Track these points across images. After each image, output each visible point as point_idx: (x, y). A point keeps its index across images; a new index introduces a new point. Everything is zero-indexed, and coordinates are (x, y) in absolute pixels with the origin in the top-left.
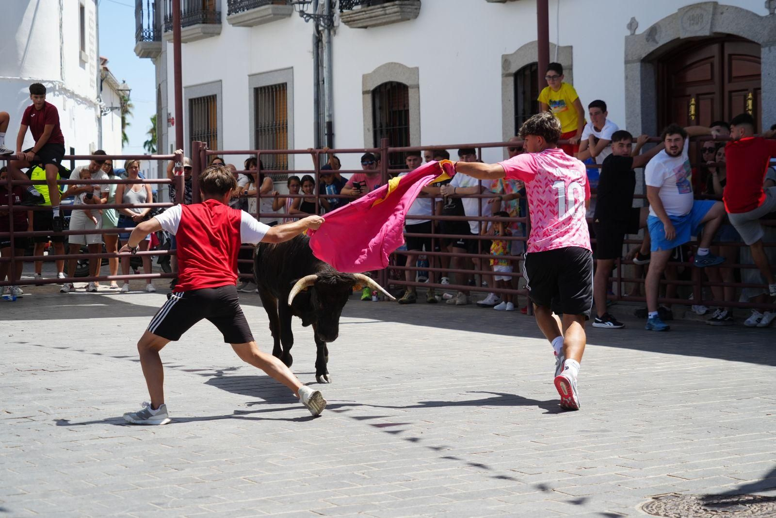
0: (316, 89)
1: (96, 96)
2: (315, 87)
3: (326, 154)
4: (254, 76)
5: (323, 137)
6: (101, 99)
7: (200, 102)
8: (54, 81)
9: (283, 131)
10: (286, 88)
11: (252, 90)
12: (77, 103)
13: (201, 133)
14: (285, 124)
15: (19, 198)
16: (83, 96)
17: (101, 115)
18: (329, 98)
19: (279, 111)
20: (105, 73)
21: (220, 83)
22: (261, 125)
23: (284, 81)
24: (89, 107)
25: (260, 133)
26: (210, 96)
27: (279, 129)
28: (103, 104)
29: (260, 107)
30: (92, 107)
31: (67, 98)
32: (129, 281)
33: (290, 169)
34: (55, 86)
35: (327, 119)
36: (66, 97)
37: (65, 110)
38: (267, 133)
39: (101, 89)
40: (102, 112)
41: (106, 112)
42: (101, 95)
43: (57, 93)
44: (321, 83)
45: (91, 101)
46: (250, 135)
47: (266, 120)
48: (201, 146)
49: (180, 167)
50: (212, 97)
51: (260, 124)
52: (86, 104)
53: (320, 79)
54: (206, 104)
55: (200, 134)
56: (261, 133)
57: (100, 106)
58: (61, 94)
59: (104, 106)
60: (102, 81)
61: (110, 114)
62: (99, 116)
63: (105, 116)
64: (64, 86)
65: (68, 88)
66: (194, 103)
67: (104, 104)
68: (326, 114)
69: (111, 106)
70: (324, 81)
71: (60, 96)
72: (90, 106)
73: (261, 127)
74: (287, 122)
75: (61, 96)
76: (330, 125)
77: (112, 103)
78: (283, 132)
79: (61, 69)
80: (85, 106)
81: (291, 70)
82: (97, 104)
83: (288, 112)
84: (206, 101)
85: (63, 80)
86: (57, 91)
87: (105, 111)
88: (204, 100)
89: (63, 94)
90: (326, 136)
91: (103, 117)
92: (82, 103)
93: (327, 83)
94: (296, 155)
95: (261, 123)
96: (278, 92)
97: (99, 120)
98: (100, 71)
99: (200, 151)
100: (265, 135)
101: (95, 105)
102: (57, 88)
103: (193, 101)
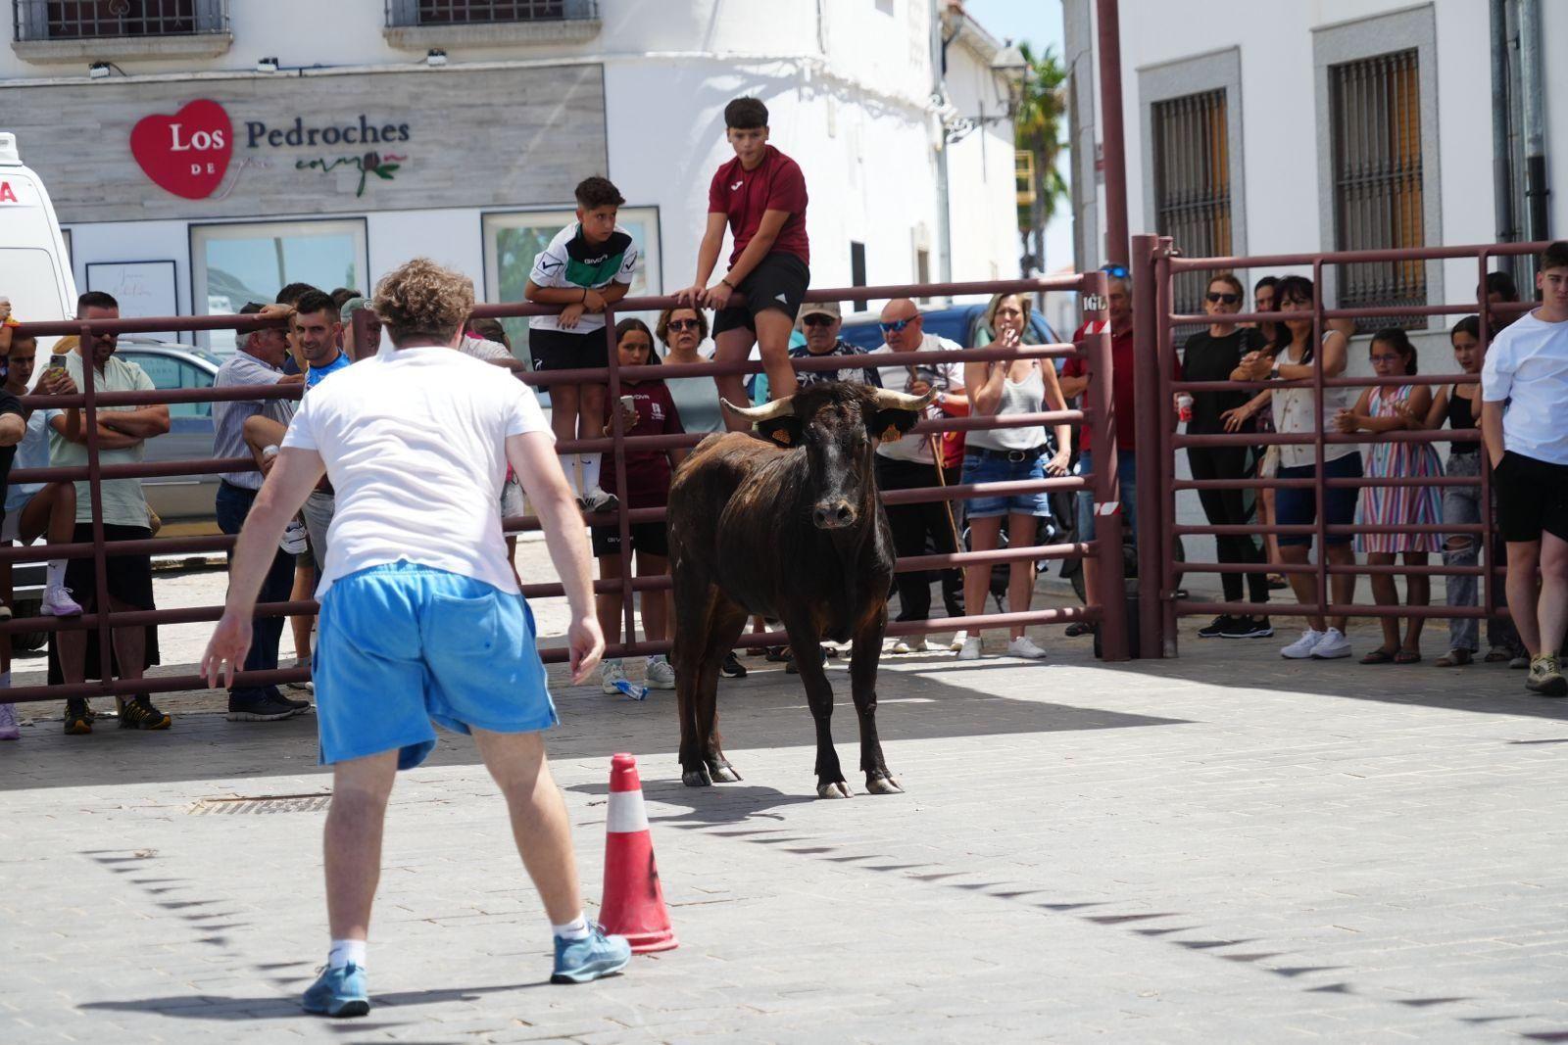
0: (1497, 64)
1: (928, 87)
2: (1495, 59)
3: (1531, 256)
4: (1328, 33)
5: (1520, 201)
6: (945, 95)
7: (1181, 109)
8: (800, 59)
9: (1412, 186)
10: (1417, 63)
11: (1324, 73)
12: (871, 114)
13: (1188, 197)
14: (1416, 165)
15: (659, 410)
16: (886, 93)
17: (945, 143)
18: (1532, 88)
19: (1400, 131)
20: (954, 20)
21: (1236, 52)
22: (1350, 172)
23: (1409, 45)
24: (907, 121)
25: (1347, 195)
26: (1209, 94)
27: (1401, 182)
28: (949, 110)
29: (1345, 118)
30: (917, 122)
31: (838, 104)
32: (981, 631)
33: (1432, 301)
34: (801, 73)
35: (1529, 151)
36: (836, 100)
37: (832, 136)
38: (1367, 193)
39: (944, 69)
40: (946, 132)
41: (960, 134)
42: (942, 85)
43: (807, 91)
44: (1511, 46)
45: (912, 105)
46: (1321, 201)
47: (1365, 155)
48: (1156, 248)
49: (1097, 309)
50: (1214, 96)
51: (1347, 169)
52: (897, 115)
53: (1510, 36)
54: (1199, 114)
55: (1184, 200)
56: (1351, 194)
57: (941, 117)
58: (819, 92)
59: (954, 117)
60: (945, 45)
61: (973, 137)
62: (940, 146)
63: (955, 145)
64: (827, 70)
65: (841, 74)
66: (1165, 113)
67: (954, 111)
68: (1528, 135)
69: (976, 114)
70: (1517, 40)
71: (817, 98)
72: (911, 121)
73: (1351, 178)
74: (1421, 161)
75: (820, 101)
76: (1539, 167)
77: (981, 105)
78: (1411, 191)
79: (819, 20)
80: (895, 120)
81: (1428, 12)
82: (932, 112)
83: (1423, 131)
84: (1198, 107)
85: (824, 52)
86: (809, 85)
87: (956, 131)
88: (1193, 104)
89: (828, 93)
90: (1528, 198)
91: (951, 148)
92: (884, 112)
93: (1528, 48)
94: (1448, 261)
95: (1350, 166)
96: (1395, 75)
97: (940, 157)
98: (940, 16)
99: (1154, 261)
100: (1361, 198)
101: (926, 114)
102: (808, 77)
103: (1164, 107)
